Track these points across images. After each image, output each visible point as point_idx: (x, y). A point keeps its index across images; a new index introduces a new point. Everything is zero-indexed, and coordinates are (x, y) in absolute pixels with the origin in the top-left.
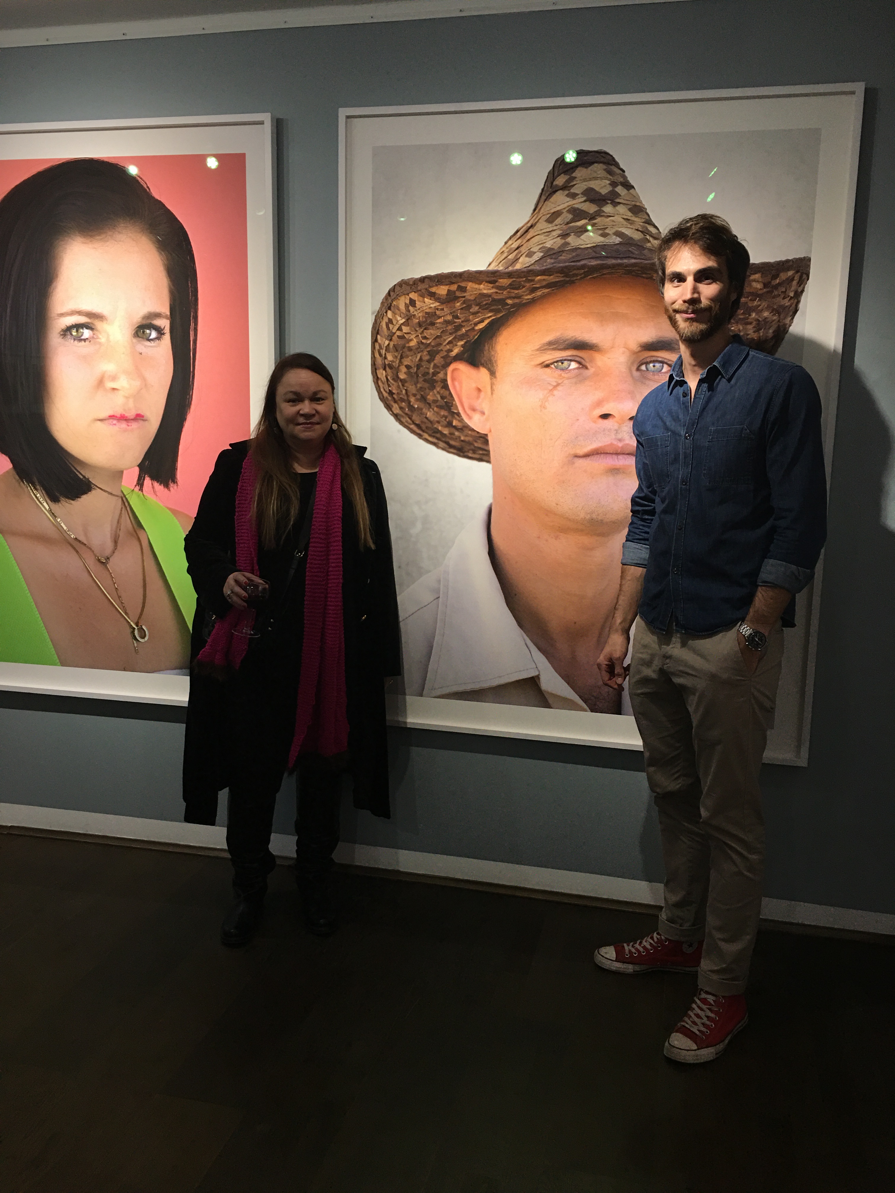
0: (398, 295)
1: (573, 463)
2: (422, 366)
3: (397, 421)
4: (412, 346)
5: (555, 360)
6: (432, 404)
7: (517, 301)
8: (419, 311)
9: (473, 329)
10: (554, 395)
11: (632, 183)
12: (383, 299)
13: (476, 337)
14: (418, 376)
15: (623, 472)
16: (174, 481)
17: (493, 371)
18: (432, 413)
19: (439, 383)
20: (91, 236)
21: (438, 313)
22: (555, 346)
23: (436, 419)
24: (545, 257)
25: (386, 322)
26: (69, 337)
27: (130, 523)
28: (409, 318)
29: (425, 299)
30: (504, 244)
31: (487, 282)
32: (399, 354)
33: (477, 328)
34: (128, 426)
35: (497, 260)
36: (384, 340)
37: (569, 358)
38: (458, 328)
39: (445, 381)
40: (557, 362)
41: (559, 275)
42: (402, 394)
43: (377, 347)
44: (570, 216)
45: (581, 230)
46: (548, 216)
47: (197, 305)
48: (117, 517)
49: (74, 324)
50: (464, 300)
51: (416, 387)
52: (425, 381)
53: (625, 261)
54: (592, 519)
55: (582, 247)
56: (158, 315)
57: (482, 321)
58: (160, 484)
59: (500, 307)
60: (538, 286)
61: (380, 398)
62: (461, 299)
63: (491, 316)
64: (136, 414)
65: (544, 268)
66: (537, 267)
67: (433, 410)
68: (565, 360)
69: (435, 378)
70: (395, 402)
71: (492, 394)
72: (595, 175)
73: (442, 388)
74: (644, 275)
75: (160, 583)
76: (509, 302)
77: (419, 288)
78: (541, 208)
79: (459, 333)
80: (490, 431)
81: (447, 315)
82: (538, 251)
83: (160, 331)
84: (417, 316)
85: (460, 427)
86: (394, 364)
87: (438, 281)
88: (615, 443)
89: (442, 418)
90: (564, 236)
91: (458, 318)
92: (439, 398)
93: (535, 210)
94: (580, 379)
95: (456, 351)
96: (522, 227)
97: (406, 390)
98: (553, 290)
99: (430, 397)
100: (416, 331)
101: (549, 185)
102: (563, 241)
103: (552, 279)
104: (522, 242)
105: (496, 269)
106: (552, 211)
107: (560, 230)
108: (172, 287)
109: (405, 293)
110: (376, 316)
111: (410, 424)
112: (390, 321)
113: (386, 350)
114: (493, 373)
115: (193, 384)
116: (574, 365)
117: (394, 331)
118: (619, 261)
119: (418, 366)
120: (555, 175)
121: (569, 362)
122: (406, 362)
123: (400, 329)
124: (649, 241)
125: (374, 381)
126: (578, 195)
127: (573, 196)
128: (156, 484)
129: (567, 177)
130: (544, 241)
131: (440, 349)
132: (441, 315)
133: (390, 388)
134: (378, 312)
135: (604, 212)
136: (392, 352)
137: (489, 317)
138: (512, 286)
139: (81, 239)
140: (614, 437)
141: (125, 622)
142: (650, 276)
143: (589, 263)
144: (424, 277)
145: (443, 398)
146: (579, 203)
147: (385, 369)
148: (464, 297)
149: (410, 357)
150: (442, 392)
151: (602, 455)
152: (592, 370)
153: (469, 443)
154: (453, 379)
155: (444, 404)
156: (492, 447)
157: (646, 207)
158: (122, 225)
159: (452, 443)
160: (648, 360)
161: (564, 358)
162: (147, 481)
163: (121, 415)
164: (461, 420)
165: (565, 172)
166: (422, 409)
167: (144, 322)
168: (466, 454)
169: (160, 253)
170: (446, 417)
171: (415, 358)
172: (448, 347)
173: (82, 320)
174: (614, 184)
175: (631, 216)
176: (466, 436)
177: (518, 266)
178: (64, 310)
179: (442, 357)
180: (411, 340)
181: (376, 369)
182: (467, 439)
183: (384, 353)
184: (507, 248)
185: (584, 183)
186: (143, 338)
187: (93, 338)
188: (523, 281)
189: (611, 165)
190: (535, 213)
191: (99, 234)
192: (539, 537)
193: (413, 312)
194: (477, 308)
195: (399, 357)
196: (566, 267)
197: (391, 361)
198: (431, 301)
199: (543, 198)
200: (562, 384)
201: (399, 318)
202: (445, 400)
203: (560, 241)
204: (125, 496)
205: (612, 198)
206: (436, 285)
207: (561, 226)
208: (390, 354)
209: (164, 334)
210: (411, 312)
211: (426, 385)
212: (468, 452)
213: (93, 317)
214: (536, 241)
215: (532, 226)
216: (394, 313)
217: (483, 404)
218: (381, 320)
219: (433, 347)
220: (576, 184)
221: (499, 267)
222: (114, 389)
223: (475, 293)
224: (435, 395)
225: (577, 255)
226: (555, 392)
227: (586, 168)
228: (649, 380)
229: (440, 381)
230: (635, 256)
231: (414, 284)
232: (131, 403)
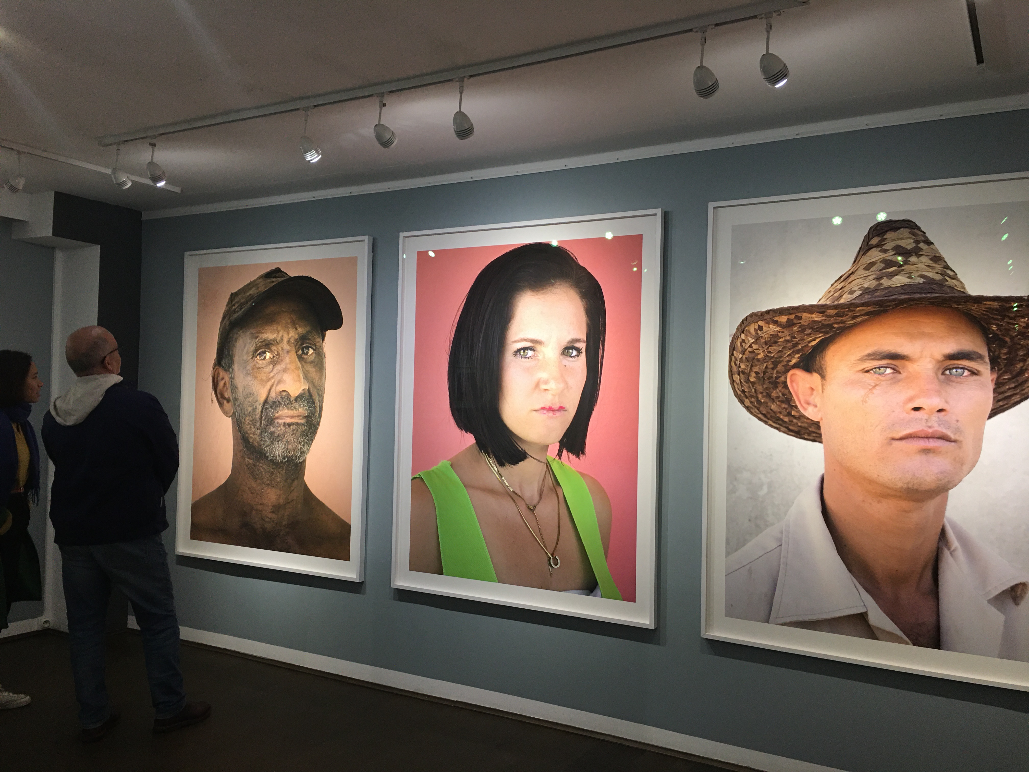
0: (749, 323)
1: (891, 444)
2: (768, 372)
3: (748, 411)
4: (760, 358)
5: (874, 367)
6: (775, 400)
7: (841, 325)
8: (765, 334)
9: (807, 346)
10: (873, 393)
11: (932, 240)
12: (738, 327)
13: (810, 351)
14: (764, 379)
15: (934, 452)
16: (583, 453)
17: (823, 375)
18: (775, 406)
19: (781, 384)
20: (537, 291)
21: (780, 334)
22: (872, 357)
23: (779, 410)
24: (863, 294)
25: (740, 342)
26: (518, 356)
27: (551, 482)
28: (757, 339)
29: (770, 325)
30: (830, 286)
31: (817, 312)
32: (750, 364)
33: (810, 345)
34: (554, 414)
35: (826, 297)
36: (739, 354)
37: (885, 366)
38: (796, 344)
39: (785, 383)
40: (875, 368)
41: (875, 306)
42: (752, 392)
43: (733, 359)
44: (883, 265)
45: (891, 274)
46: (865, 266)
47: (605, 333)
48: (543, 477)
49: (522, 347)
50: (800, 326)
51: (763, 387)
52: (769, 382)
53: (929, 295)
54: (908, 488)
55: (893, 286)
56: (578, 341)
57: (814, 340)
58: (573, 455)
59: (828, 329)
60: (858, 314)
61: (735, 395)
62: (798, 324)
63: (821, 337)
64: (559, 406)
65: (862, 302)
66: (857, 301)
67: (776, 403)
68: (882, 367)
69: (777, 380)
70: (747, 397)
71: (823, 392)
72: (902, 236)
73: (783, 388)
74: (944, 305)
75: (570, 525)
76: (836, 326)
77: (765, 318)
78: (859, 260)
79: (797, 348)
80: (822, 419)
81: (787, 336)
82: (857, 290)
83: (579, 351)
84: (764, 337)
85: (797, 416)
86: (746, 371)
87: (780, 313)
88: (926, 429)
89: (783, 409)
90: (879, 279)
91: (795, 338)
92: (781, 394)
93: (855, 262)
94: (894, 381)
95: (794, 361)
96: (845, 274)
97: (755, 389)
98: (870, 317)
99: (774, 394)
100: (763, 347)
101: (866, 243)
102: (878, 283)
103: (869, 309)
104: (844, 285)
105: (824, 303)
106: (869, 262)
107: (875, 275)
108: (589, 322)
109: (755, 321)
110: (732, 338)
111: (758, 414)
113: (740, 361)
114: (823, 377)
115: (600, 385)
116: (889, 371)
117: (746, 348)
118: (924, 295)
119: (765, 373)
120: (871, 237)
121: (885, 369)
122: (756, 369)
123: (750, 346)
124: (947, 281)
125: (730, 383)
126: (888, 250)
127: (885, 251)
128: (570, 455)
129: (880, 239)
130: (863, 283)
131: (781, 360)
132: (782, 336)
133: (743, 388)
134: (735, 335)
135: (910, 261)
136: (744, 363)
137: (819, 337)
138: (838, 315)
139: (531, 293)
140: (924, 424)
141: (544, 553)
142: (949, 305)
143: (899, 298)
144: (769, 310)
145: (783, 395)
146: (889, 256)
147: (739, 375)
148: (800, 323)
149: (758, 366)
150: (783, 391)
151: (915, 439)
152: (904, 375)
153: (805, 428)
154: (792, 381)
155: (785, 399)
156: (823, 431)
157: (944, 256)
158: (558, 283)
159: (791, 428)
160: (951, 367)
161: (881, 366)
162: (565, 452)
163: (549, 407)
164: (799, 411)
165: (878, 235)
166: (767, 403)
167: (569, 345)
168: (802, 436)
169: (582, 300)
170: (786, 409)
171: (762, 367)
172: (787, 358)
173: (528, 344)
174: (917, 242)
175: (932, 264)
176: (802, 423)
177: (842, 301)
178: (517, 338)
179: (783, 366)
180: (760, 354)
181: (732, 375)
182: (803, 425)
183: (738, 364)
184: (833, 289)
185: (894, 242)
186: (567, 356)
187: (534, 356)
188: (846, 311)
189: (914, 229)
190: (855, 264)
191: (543, 289)
192: (863, 501)
193: (761, 334)
194: (810, 331)
195: (749, 366)
196: (880, 300)
197: (743, 369)
198: (774, 327)
199: (861, 253)
200: (880, 385)
201: (750, 339)
202: (785, 397)
203: (875, 283)
204: (549, 463)
205: (917, 252)
206: (779, 316)
207: (876, 272)
208: (743, 364)
209: (581, 353)
210: (759, 334)
211: (771, 386)
212: (804, 434)
213: (535, 343)
214: (856, 283)
215: (853, 273)
216: (746, 336)
217: (816, 399)
218: (736, 340)
219: (776, 358)
221: (827, 302)
222: (546, 390)
223: (809, 320)
224: (777, 393)
225: (890, 292)
226: (874, 391)
227: (895, 232)
228: (953, 381)
229: (782, 383)
230: (935, 291)
231: (762, 315)
232: (557, 399)
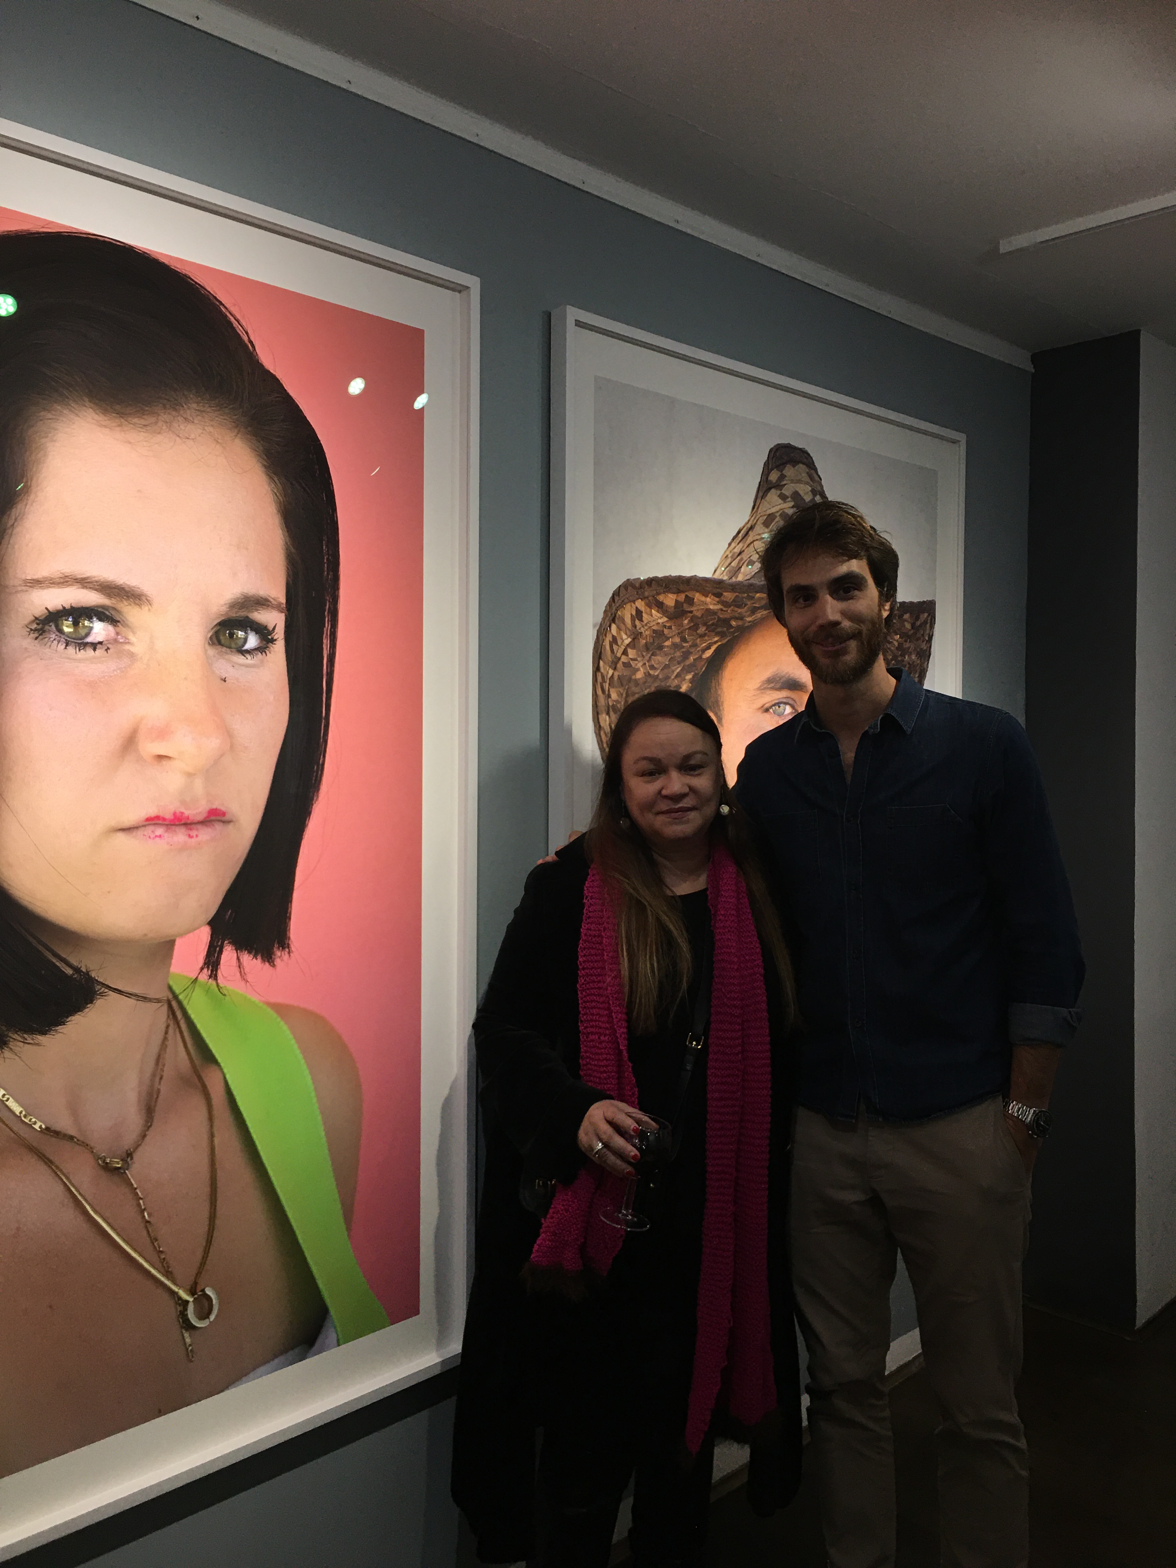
0: (623, 601)
4: (639, 679)
5: (773, 703)
7: (738, 622)
8: (646, 628)
9: (700, 657)
12: (607, 607)
13: (704, 669)
16: (283, 942)
17: (718, 717)
20: (121, 415)
21: (666, 631)
22: (772, 685)
25: (610, 641)
26: (53, 636)
27: (186, 1057)
28: (636, 636)
29: (653, 610)
30: (727, 546)
31: (715, 594)
32: (624, 690)
33: (703, 656)
34: (190, 837)
35: (722, 566)
36: (608, 668)
38: (685, 654)
40: (774, 705)
43: (599, 679)
46: (765, 517)
47: (338, 589)
48: (155, 1049)
49: (67, 606)
50: (693, 617)
56: (262, 603)
57: (708, 648)
58: (255, 957)
59: (725, 629)
60: (757, 605)
62: (688, 614)
64: (208, 809)
65: (760, 583)
66: (756, 581)
68: (780, 703)
72: (800, 477)
75: (246, 1175)
76: (734, 623)
77: (646, 594)
78: (757, 506)
79: (687, 663)
81: (675, 635)
82: (756, 561)
83: (265, 634)
84: (644, 635)
86: (619, 706)
87: (665, 587)
91: (685, 640)
93: (753, 508)
95: (683, 688)
96: (744, 527)
100: (643, 656)
101: (765, 478)
104: (743, 547)
105: (720, 578)
106: (768, 512)
108: (293, 550)
109: (631, 598)
110: (598, 631)
112: (614, 640)
113: (611, 685)
115: (326, 742)
116: (787, 709)
117: (620, 655)
120: (771, 466)
121: (783, 706)
123: (625, 653)
125: (595, 732)
126: (788, 497)
127: (784, 498)
128: (246, 958)
129: (778, 473)
131: (669, 684)
132: (668, 636)
134: (601, 624)
136: (616, 687)
137: (716, 642)
138: (736, 603)
139: (96, 417)
141: (166, 1296)
144: (651, 578)
146: (789, 508)
147: (608, 713)
148: (692, 612)
158: (195, 406)
161: (780, 701)
162: (229, 954)
163: (175, 814)
165: (776, 468)
167: (233, 614)
169: (271, 478)
172: (676, 682)
173: (91, 598)
177: (740, 578)
178: (42, 572)
180: (638, 670)
181: (598, 713)
183: (607, 689)
184: (731, 552)
185: (792, 485)
186: (230, 648)
187: (116, 641)
188: (742, 597)
189: (812, 469)
190: (753, 511)
191: (141, 413)
193: (640, 629)
194: (702, 629)
195: (624, 695)
197: (615, 701)
198: (659, 615)
199: (761, 494)
201: (624, 637)
204: (176, 997)
206: (664, 593)
209: (273, 641)
210: (638, 628)
213: (118, 595)
214: (755, 548)
215: (750, 527)
216: (619, 628)
218: (604, 637)
219: (661, 680)
220: (785, 484)
221: (724, 576)
222: (160, 757)
223: (703, 607)
227: (794, 466)
231: (641, 588)
232: (199, 785)
